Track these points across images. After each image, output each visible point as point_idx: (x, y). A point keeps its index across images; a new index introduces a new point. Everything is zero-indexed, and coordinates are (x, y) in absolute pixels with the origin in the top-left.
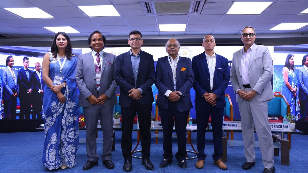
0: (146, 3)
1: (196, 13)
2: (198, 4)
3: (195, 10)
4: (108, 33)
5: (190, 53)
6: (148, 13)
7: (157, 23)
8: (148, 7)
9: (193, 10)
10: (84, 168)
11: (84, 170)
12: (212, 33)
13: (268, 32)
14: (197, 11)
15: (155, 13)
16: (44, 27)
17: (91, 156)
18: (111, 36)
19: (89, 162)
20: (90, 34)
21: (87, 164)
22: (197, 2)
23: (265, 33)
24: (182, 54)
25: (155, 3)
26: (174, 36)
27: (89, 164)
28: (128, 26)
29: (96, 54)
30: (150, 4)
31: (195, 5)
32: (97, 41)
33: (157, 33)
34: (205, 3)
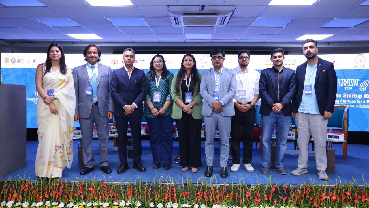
0: (175, 17)
1: (222, 25)
2: (224, 19)
3: (221, 23)
6: (176, 25)
7: (184, 32)
8: (176, 20)
9: (220, 24)
12: (239, 41)
14: (223, 24)
15: (183, 24)
22: (223, 17)
23: (292, 42)
25: (183, 17)
26: (200, 43)
30: (178, 18)
31: (221, 19)
34: (231, 17)
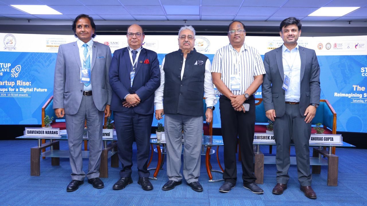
4: (100, 15)
5: (208, 45)
10: (68, 189)
11: (68, 191)
13: (306, 19)
16: (11, 5)
17: (77, 174)
18: (105, 20)
19: (75, 182)
20: (75, 17)
21: (72, 185)
24: (197, 45)
27: (74, 184)
28: (124, 6)
29: (83, 45)
32: (83, 27)
33: (164, 18)
